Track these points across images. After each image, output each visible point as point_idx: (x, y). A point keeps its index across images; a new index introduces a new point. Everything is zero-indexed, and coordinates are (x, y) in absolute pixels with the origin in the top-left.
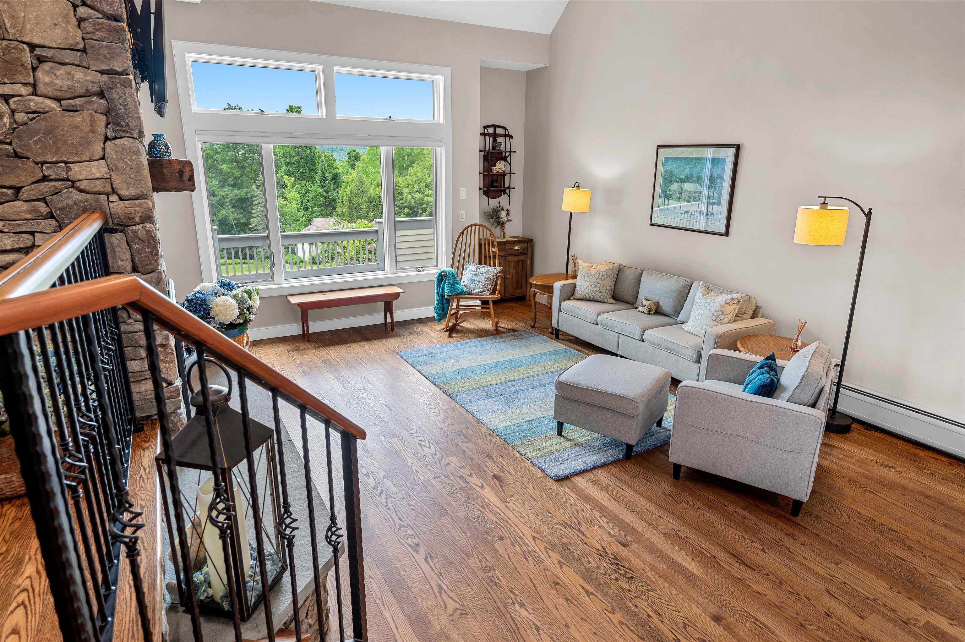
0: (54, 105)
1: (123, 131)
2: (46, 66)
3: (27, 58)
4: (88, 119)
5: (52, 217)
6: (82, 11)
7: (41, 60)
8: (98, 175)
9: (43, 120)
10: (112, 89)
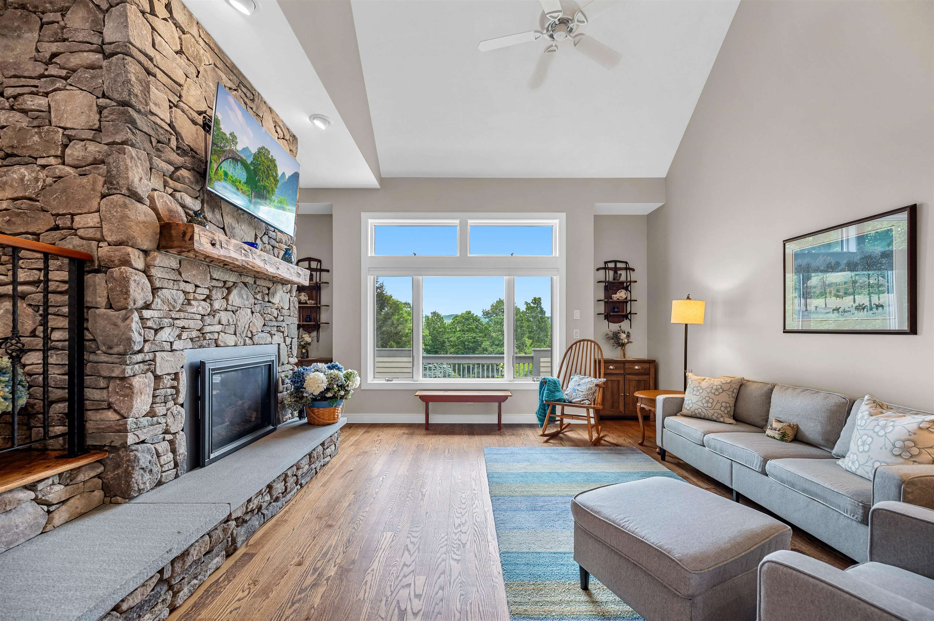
0: (70, 170)
1: (115, 189)
2: (72, 143)
6: (102, 101)
7: (70, 139)
9: (61, 182)
10: (110, 155)
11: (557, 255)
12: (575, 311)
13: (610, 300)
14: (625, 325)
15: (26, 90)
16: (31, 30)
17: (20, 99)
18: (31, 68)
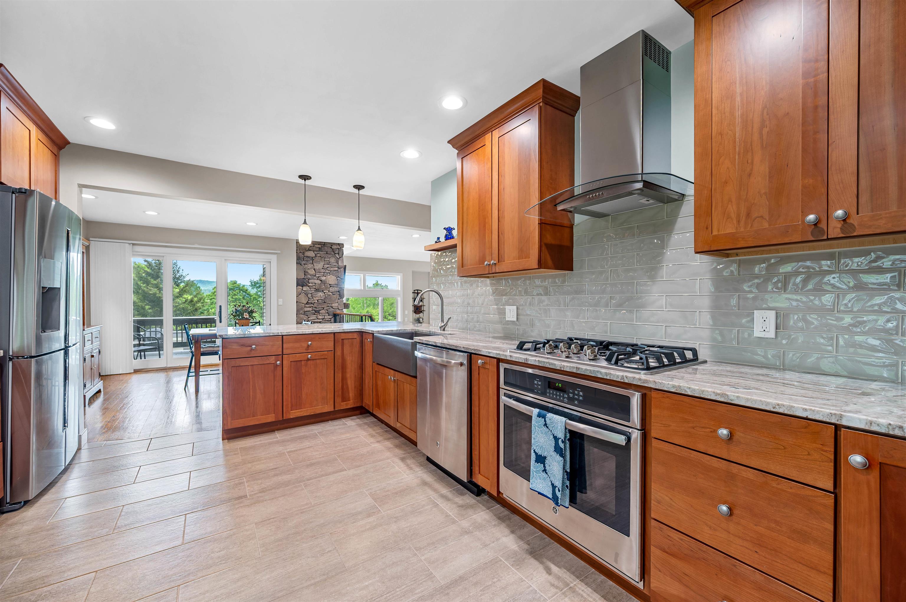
0: (331, 294)
1: (341, 298)
2: (331, 287)
3: (329, 286)
4: (336, 296)
5: (328, 313)
6: (338, 278)
7: (330, 286)
8: (336, 306)
9: (329, 296)
10: (340, 290)
11: (399, 289)
12: (406, 311)
14: (421, 315)
15: (321, 275)
16: (322, 262)
17: (320, 278)
18: (323, 271)
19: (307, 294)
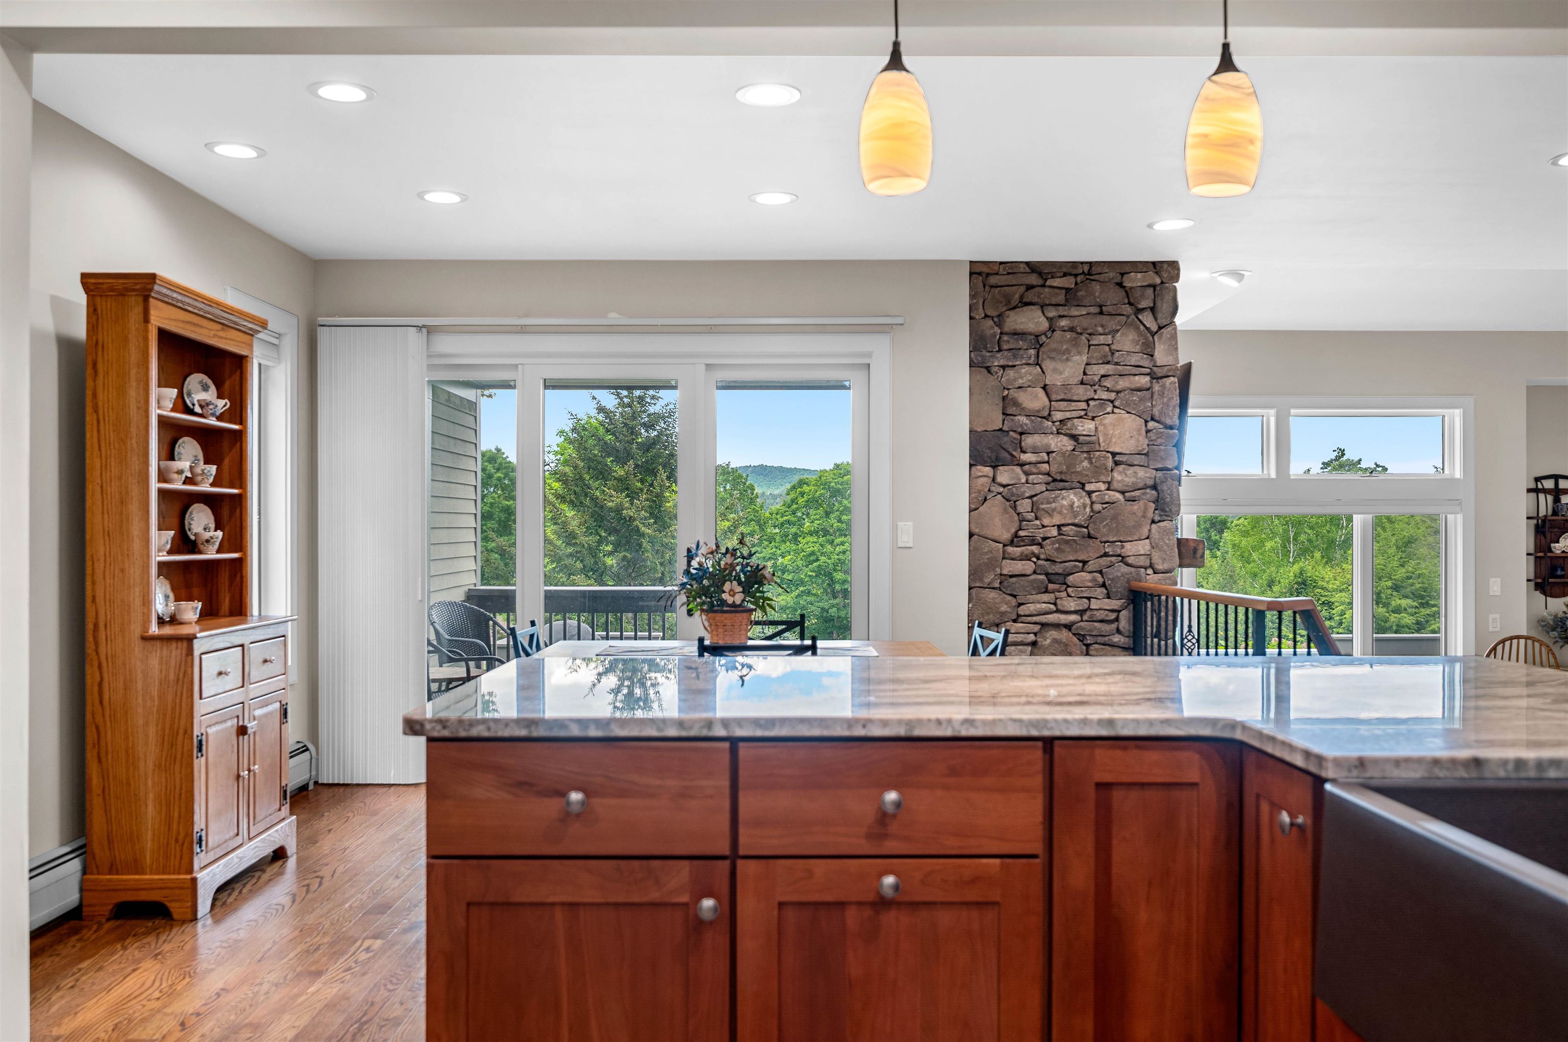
0: (1119, 496)
1: (1166, 516)
2: (1121, 468)
3: (1110, 463)
4: (1142, 507)
5: (1104, 585)
6: (1151, 424)
7: (1117, 463)
8: (1142, 552)
9: (1112, 508)
10: (1164, 482)
11: (1458, 474)
12: (1492, 580)
13: (1549, 554)
15: (1075, 414)
16: (1080, 353)
17: (1069, 424)
18: (1082, 392)
19: (1012, 501)
